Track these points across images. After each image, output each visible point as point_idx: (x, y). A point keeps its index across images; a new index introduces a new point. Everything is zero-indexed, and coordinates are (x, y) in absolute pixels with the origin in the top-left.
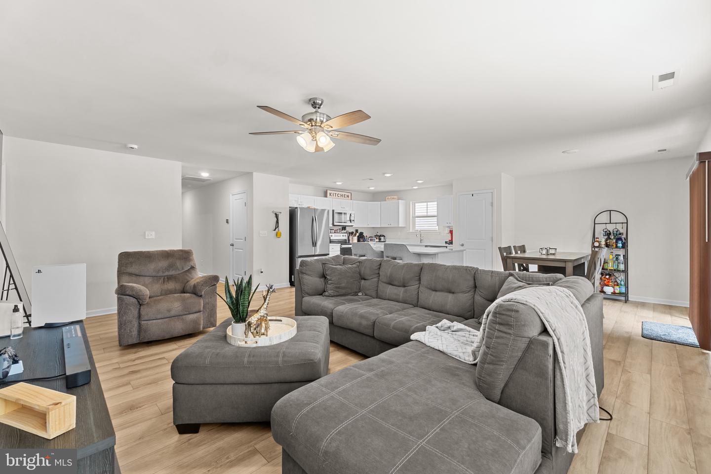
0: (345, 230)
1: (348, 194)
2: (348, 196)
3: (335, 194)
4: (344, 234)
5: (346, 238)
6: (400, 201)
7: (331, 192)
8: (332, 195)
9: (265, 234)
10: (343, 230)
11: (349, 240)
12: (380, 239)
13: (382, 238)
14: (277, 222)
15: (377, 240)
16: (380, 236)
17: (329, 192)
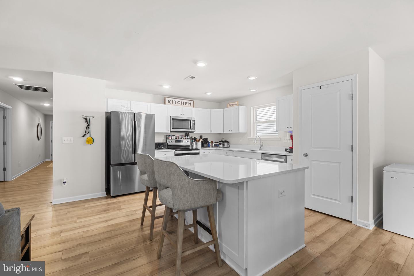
0: (188, 136)
1: (190, 102)
2: (190, 104)
3: (175, 101)
4: (187, 140)
5: (189, 143)
6: (240, 106)
7: (169, 99)
8: (171, 102)
9: (71, 141)
10: (186, 136)
11: (192, 146)
12: (223, 145)
13: (226, 144)
14: (88, 126)
15: (221, 146)
16: (224, 142)
17: (167, 99)
